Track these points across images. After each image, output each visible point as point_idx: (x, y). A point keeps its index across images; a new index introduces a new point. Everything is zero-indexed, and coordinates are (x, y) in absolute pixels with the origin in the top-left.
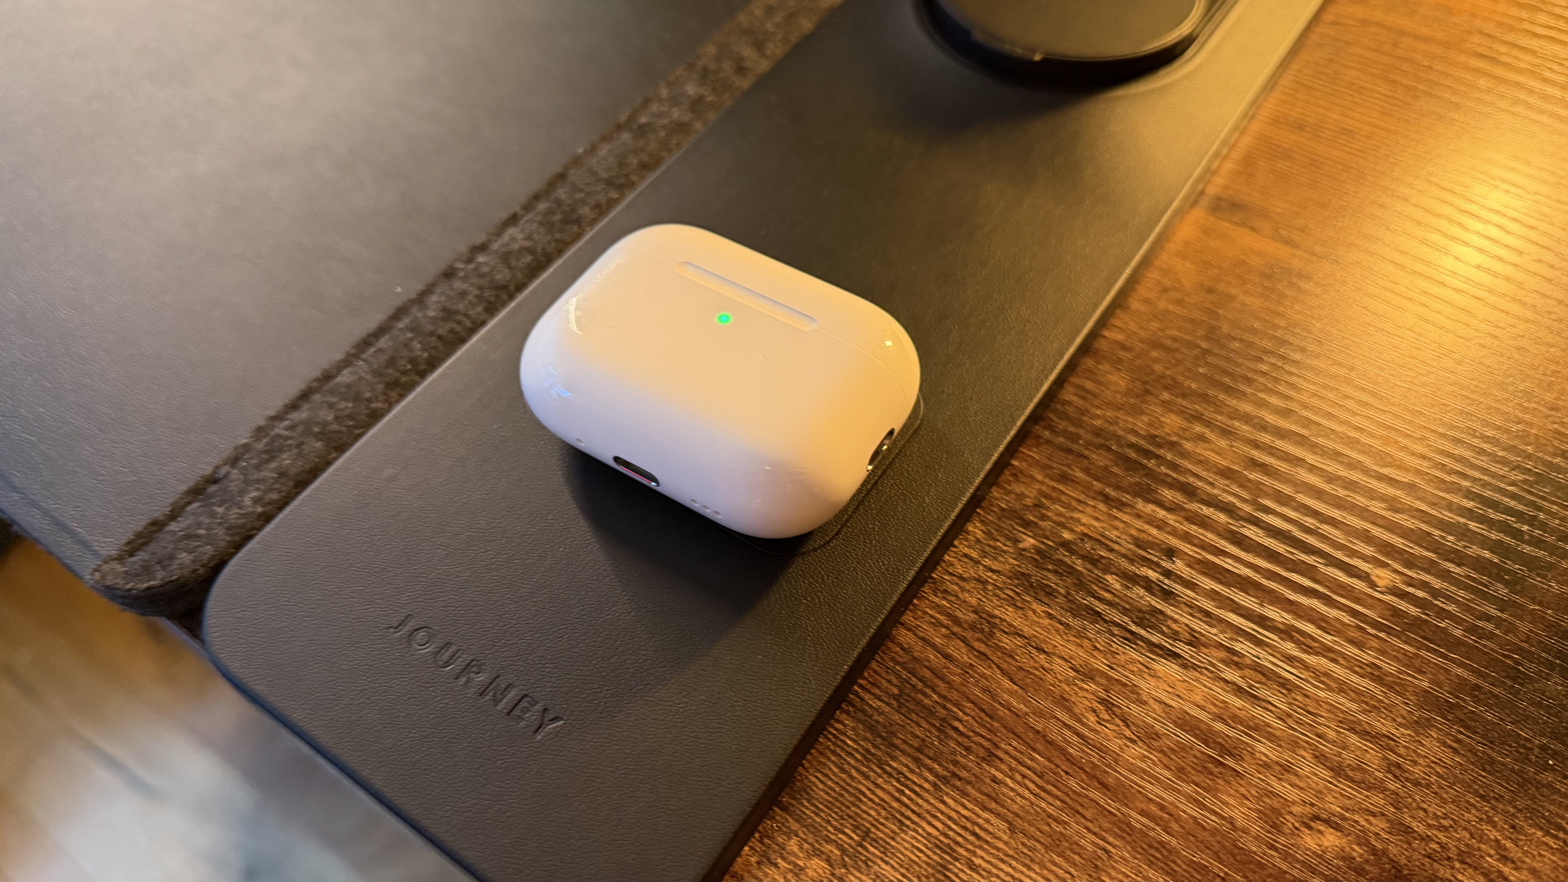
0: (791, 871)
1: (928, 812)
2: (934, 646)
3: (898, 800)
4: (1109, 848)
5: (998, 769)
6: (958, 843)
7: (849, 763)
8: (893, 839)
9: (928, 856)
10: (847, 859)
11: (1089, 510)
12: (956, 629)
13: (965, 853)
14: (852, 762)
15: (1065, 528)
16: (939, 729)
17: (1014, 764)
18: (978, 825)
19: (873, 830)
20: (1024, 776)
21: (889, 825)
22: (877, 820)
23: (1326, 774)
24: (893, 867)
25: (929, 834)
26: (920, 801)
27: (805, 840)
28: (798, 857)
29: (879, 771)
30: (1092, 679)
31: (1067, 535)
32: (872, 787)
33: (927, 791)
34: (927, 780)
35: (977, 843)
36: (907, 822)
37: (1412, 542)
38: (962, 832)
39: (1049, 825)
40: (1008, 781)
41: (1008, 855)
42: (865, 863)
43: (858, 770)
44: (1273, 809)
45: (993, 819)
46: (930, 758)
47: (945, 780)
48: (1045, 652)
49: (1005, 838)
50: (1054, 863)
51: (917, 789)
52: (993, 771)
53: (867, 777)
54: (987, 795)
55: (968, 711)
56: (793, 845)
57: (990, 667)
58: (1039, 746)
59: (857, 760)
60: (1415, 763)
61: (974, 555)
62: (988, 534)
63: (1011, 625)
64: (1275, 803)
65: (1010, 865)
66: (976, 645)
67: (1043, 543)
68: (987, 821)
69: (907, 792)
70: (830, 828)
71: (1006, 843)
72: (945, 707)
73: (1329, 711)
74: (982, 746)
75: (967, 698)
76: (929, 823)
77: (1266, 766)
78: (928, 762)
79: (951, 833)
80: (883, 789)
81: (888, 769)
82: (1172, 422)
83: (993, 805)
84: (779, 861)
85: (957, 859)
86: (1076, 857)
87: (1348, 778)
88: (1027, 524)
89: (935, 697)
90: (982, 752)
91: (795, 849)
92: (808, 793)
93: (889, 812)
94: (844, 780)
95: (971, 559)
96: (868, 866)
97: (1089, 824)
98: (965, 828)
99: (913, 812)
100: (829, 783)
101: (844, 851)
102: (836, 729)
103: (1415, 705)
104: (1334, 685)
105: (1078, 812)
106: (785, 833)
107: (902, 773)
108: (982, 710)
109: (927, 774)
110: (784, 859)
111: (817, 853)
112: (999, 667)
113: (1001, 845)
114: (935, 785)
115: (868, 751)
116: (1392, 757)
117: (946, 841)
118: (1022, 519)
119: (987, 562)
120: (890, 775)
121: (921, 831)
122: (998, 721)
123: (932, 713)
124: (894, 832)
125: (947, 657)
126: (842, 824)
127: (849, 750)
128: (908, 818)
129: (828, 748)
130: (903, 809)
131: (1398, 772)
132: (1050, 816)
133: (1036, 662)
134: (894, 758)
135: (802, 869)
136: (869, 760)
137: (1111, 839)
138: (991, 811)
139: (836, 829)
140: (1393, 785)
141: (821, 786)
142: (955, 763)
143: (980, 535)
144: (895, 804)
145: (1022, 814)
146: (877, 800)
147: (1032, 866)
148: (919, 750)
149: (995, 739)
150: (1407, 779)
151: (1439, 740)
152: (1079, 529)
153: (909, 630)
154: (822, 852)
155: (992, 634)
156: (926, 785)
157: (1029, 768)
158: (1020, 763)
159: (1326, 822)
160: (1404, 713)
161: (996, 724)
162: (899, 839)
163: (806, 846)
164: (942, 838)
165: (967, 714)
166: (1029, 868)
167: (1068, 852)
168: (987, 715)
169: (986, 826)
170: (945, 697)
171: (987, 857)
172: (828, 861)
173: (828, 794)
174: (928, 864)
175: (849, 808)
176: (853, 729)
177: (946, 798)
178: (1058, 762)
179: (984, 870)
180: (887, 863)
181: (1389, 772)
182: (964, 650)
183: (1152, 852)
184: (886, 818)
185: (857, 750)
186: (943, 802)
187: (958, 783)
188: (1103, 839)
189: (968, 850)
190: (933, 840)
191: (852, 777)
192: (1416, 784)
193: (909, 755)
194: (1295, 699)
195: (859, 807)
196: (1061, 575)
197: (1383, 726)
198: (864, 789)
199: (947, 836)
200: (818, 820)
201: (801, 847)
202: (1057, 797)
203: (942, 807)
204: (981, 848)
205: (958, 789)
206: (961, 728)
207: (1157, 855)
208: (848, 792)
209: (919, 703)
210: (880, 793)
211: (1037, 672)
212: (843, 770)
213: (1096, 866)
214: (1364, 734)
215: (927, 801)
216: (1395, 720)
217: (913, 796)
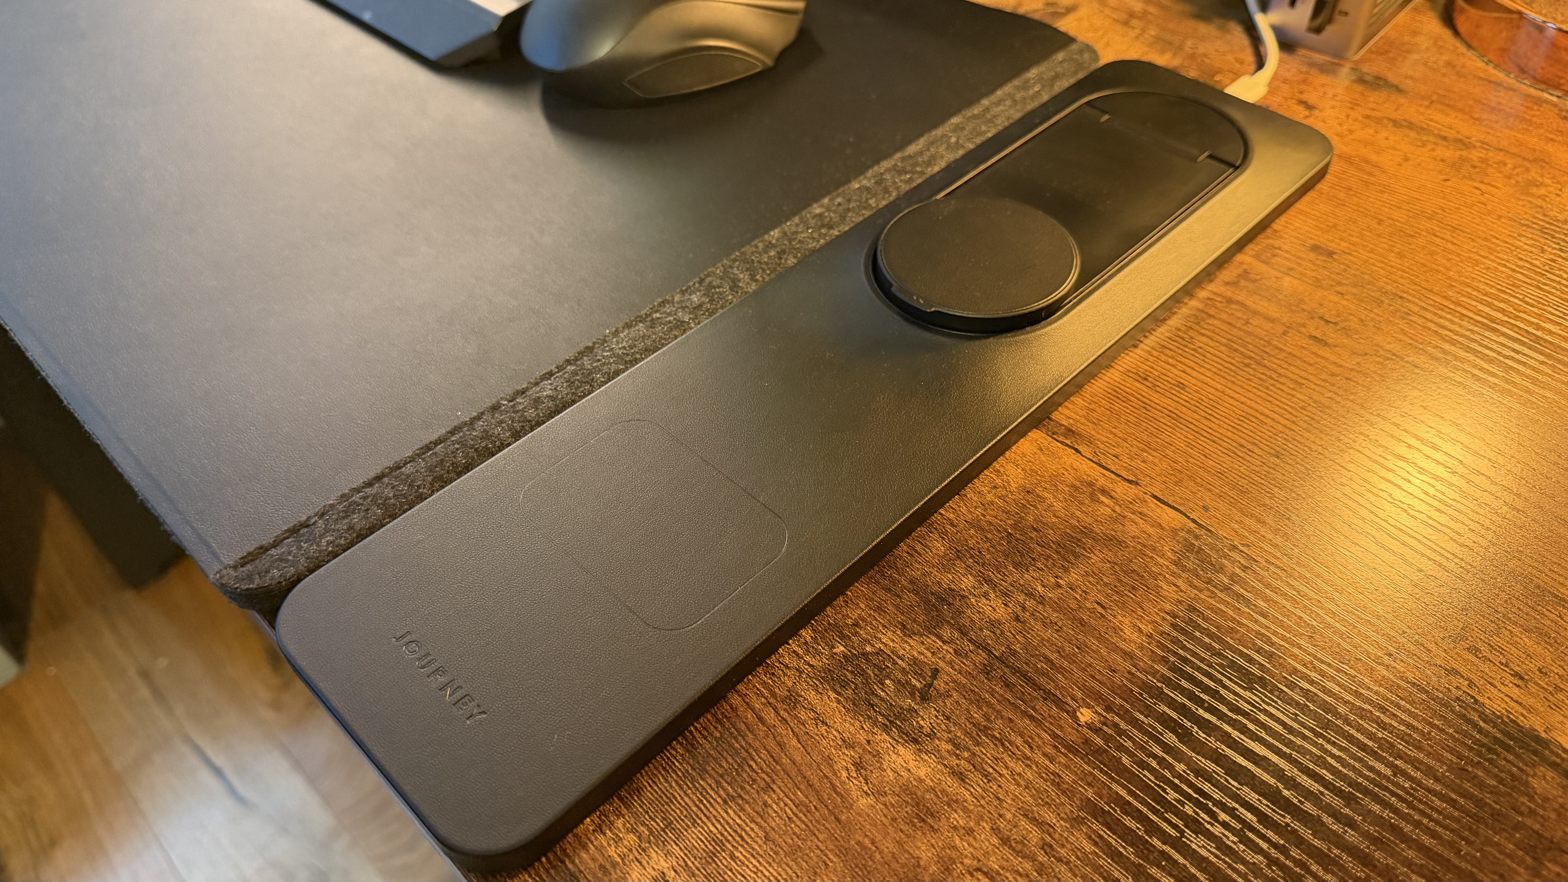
0: (613, 839)
1: (715, 817)
2: (753, 710)
3: (697, 806)
4: (828, 862)
5: (770, 797)
6: (728, 841)
7: (672, 777)
8: (686, 830)
9: (706, 846)
10: (652, 838)
11: (889, 634)
12: (772, 700)
13: (730, 848)
14: (675, 777)
15: (869, 643)
16: (739, 765)
17: (782, 795)
18: (745, 830)
19: (675, 822)
20: (786, 805)
21: (686, 821)
22: (679, 817)
23: (995, 840)
24: (680, 848)
25: (711, 831)
26: (711, 809)
27: (629, 822)
28: (621, 832)
29: (690, 785)
30: (853, 748)
31: (868, 649)
32: (683, 795)
33: (718, 803)
34: (720, 796)
35: (741, 843)
36: (699, 822)
37: (1115, 693)
38: (733, 834)
39: (792, 839)
40: (775, 806)
41: (759, 854)
42: (663, 842)
43: (676, 782)
44: (950, 858)
45: (756, 829)
46: (727, 782)
47: (732, 798)
48: (827, 725)
49: (760, 842)
50: (787, 865)
51: (712, 801)
52: (766, 797)
53: (682, 789)
54: (757, 813)
55: (762, 756)
56: (619, 823)
57: (787, 729)
58: (802, 787)
59: (678, 776)
60: (1063, 846)
61: (800, 652)
62: (814, 639)
63: (810, 703)
64: (954, 854)
65: (759, 861)
66: (782, 713)
67: (850, 651)
68: (752, 829)
69: (705, 802)
70: (647, 816)
71: (760, 846)
72: (747, 751)
73: (1013, 800)
74: (764, 780)
75: (765, 747)
76: (713, 824)
77: (955, 828)
78: (725, 785)
79: (726, 833)
80: (690, 798)
81: (697, 785)
82: (967, 582)
83: (759, 820)
84: (608, 831)
85: (724, 851)
86: (804, 864)
87: (1011, 847)
88: (843, 637)
89: (743, 743)
90: (762, 784)
91: (620, 826)
92: (639, 792)
93: (689, 813)
94: (665, 788)
95: (798, 655)
96: (664, 845)
97: (820, 844)
98: (735, 831)
99: (705, 815)
100: (655, 788)
101: (651, 833)
102: (670, 754)
103: (1077, 806)
104: (1022, 783)
105: (815, 835)
106: (617, 815)
107: (705, 789)
108: (772, 757)
109: (722, 792)
110: (611, 831)
111: (633, 831)
112: (792, 731)
113: (756, 847)
114: (725, 801)
115: (687, 771)
116: (1048, 839)
117: (720, 838)
118: (841, 633)
119: (807, 658)
120: (697, 789)
121: (706, 829)
122: (780, 766)
123: (738, 753)
124: (688, 826)
125: (761, 719)
126: (655, 816)
127: (675, 768)
128: (700, 819)
129: (662, 765)
130: (699, 813)
131: (1048, 850)
132: (795, 834)
133: (819, 730)
134: (703, 779)
135: (621, 839)
136: (686, 777)
137: (831, 857)
138: (757, 823)
139: (650, 817)
140: (1042, 858)
141: (649, 788)
142: (743, 788)
143: (809, 639)
144: (695, 809)
145: (776, 829)
146: (683, 804)
147: (773, 864)
148: (721, 776)
149: (775, 777)
150: (1054, 856)
151: (1086, 834)
152: (879, 645)
153: (740, 696)
154: (637, 831)
155: (795, 708)
156: (719, 800)
157: (791, 800)
158: (786, 796)
159: (985, 874)
160: (1068, 811)
161: (778, 767)
162: (690, 831)
163: (628, 825)
164: (719, 836)
165: (761, 758)
166: (770, 865)
167: (799, 860)
168: (774, 760)
169: (750, 833)
170: (750, 744)
171: (744, 853)
172: (639, 838)
173: (652, 794)
174: (704, 850)
175: (663, 806)
176: (682, 755)
177: (729, 810)
178: (812, 799)
179: (740, 861)
180: (677, 845)
181: (1042, 848)
182: (772, 715)
183: (857, 870)
184: (686, 816)
185: (680, 770)
186: (727, 813)
187: (740, 802)
188: (826, 855)
189: (733, 846)
190: (712, 836)
191: (671, 786)
192: (1059, 860)
193: (714, 778)
194: (991, 787)
195: (670, 806)
196: (856, 675)
197: (1050, 817)
198: (677, 796)
199: (722, 835)
200: (641, 810)
201: (624, 825)
202: (803, 822)
203: (725, 815)
204: (742, 846)
205: (739, 805)
206: (754, 766)
207: (860, 873)
208: (666, 795)
209: (731, 745)
210: (686, 799)
211: (817, 738)
212: (666, 781)
213: (816, 873)
214: (1034, 820)
215: (716, 810)
216: (1059, 815)
217: (708, 805)
